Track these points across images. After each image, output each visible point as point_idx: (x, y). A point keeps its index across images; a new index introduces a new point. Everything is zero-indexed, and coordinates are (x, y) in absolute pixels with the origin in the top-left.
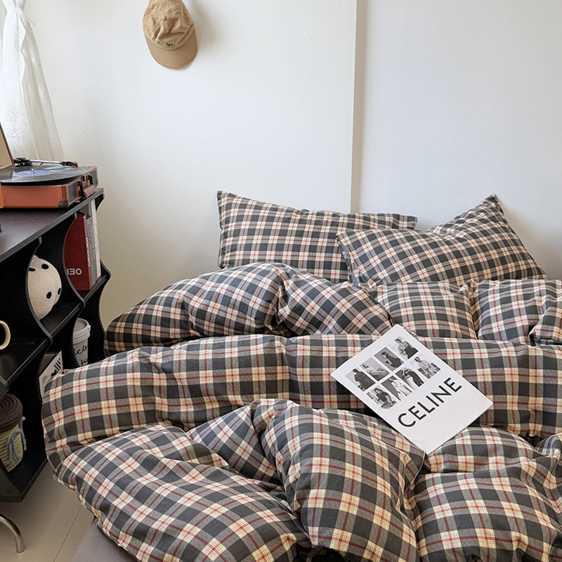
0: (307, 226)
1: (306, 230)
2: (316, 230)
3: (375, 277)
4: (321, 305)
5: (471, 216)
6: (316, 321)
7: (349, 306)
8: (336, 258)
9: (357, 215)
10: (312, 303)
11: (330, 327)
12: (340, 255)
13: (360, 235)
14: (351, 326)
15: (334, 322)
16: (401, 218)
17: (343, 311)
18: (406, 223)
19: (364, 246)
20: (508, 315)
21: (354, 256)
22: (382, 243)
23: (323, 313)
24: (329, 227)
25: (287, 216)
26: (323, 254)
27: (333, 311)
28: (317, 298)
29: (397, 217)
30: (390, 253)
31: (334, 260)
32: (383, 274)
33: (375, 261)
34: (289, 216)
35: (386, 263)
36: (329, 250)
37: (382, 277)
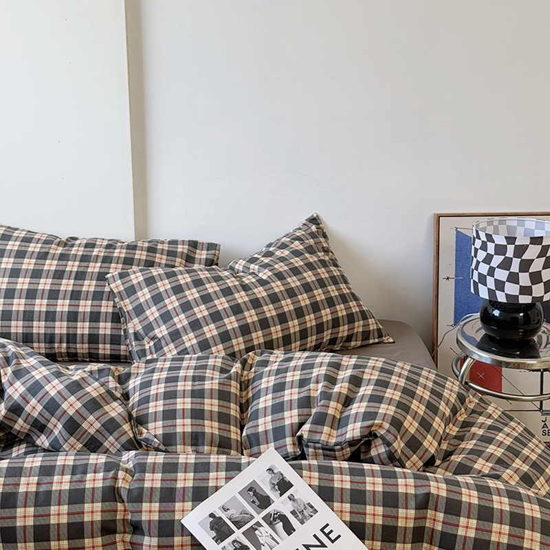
0: (70, 263)
1: (68, 269)
2: (81, 269)
3: (151, 334)
4: (44, 403)
5: (283, 246)
6: (39, 424)
7: (78, 405)
8: (106, 307)
9: (139, 244)
10: (33, 401)
11: (56, 432)
12: (111, 303)
13: (137, 277)
14: (81, 430)
15: (60, 426)
16: (199, 246)
17: (71, 412)
18: (205, 252)
19: (139, 294)
20: (278, 408)
21: (127, 305)
22: (162, 289)
23: (47, 414)
24: (99, 264)
25: (43, 250)
26: (89, 302)
27: (58, 412)
28: (40, 395)
29: (194, 245)
30: (172, 303)
31: (103, 310)
32: (162, 331)
33: (153, 313)
34: (46, 250)
35: (166, 317)
36: (98, 296)
37: (160, 336)
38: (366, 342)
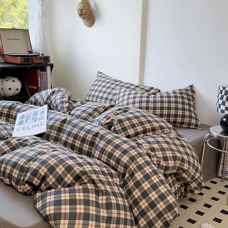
38: (189, 127)
